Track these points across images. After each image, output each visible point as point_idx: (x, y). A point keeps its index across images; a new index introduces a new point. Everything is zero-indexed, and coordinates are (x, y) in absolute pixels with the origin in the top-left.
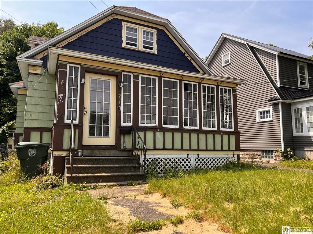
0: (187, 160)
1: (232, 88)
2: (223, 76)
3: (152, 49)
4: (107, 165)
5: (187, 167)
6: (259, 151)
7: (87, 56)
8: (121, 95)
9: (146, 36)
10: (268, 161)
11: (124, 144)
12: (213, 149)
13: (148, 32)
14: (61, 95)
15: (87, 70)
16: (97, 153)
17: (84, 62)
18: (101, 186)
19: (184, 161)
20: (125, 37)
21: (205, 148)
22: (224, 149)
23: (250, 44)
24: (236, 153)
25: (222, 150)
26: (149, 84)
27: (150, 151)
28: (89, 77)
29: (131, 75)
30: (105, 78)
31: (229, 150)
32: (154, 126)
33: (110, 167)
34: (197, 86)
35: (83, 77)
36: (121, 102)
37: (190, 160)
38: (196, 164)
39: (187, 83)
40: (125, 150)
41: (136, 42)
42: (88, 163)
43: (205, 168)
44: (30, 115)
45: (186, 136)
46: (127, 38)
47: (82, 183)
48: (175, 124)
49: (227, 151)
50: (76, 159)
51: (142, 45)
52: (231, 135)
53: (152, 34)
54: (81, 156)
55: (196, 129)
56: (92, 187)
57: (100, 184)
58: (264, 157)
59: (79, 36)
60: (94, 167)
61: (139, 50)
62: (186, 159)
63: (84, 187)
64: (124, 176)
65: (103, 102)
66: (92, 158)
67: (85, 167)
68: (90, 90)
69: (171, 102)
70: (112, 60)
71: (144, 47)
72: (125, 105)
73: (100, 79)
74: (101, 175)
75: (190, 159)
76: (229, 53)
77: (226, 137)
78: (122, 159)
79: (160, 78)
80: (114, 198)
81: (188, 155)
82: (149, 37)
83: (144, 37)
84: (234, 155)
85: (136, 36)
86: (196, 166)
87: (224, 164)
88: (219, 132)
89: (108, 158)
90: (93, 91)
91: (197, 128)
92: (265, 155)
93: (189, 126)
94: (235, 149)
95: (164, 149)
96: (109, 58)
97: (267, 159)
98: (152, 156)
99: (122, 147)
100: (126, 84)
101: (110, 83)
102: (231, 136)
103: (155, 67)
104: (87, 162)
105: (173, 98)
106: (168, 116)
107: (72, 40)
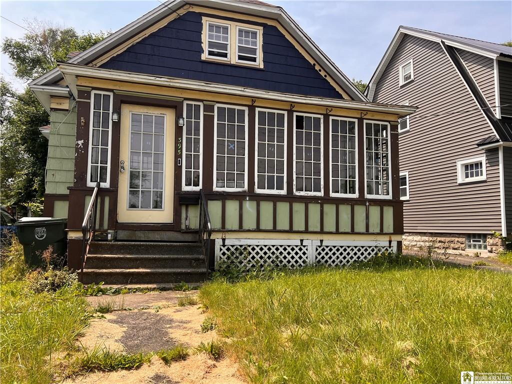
0: (300, 249)
1: (389, 122)
2: (398, 104)
3: (254, 60)
4: (150, 256)
5: (300, 262)
6: (461, 236)
7: (120, 76)
8: (182, 139)
9: (243, 38)
10: (477, 253)
11: (187, 222)
12: (349, 230)
13: (247, 32)
14: (80, 142)
15: (123, 100)
16: (141, 235)
17: (119, 87)
18: (129, 289)
19: (295, 251)
20: (207, 43)
21: (334, 230)
22: (371, 231)
23: (448, 43)
24: (396, 238)
25: (367, 233)
26: (232, 119)
27: (232, 233)
28: (128, 112)
29: (200, 106)
30: (154, 112)
31: (381, 233)
32: (239, 192)
33: (155, 259)
34: (322, 121)
35: (117, 111)
36: (181, 151)
37: (307, 250)
38: (317, 256)
39: (303, 116)
40: (188, 231)
41: (227, 51)
42: (122, 251)
43: (335, 263)
44: (53, 175)
45: (299, 208)
46: (211, 45)
47: (97, 284)
48: (280, 187)
49: (378, 234)
50: (101, 244)
51: (237, 54)
52: (385, 206)
53: (254, 34)
54: (111, 241)
55: (318, 197)
56: (113, 290)
57: (129, 286)
58: (471, 247)
59: (129, 46)
60: (128, 259)
61: (232, 63)
62: (299, 247)
63: (100, 290)
64: (175, 273)
65: (141, 151)
66: (128, 243)
67: (112, 258)
68: (130, 132)
69: (273, 150)
70: (163, 81)
71: (240, 58)
72: (190, 156)
73: (146, 114)
74: (135, 272)
75: (306, 248)
76: (411, 61)
77: (375, 211)
78: (180, 246)
79: (252, 109)
80: (125, 310)
81: (302, 241)
82: (250, 39)
83: (240, 41)
84: (390, 242)
85: (226, 39)
86: (317, 260)
87: (372, 257)
88: (361, 201)
89: (155, 243)
90: (135, 134)
91: (321, 194)
92: (472, 243)
93: (305, 191)
94: (392, 232)
95: (258, 230)
96: (158, 77)
97: (475, 250)
98: (235, 242)
99: (183, 227)
100: (192, 121)
101: (164, 119)
102: (385, 208)
103: (240, 89)
104: (119, 249)
105: (276, 143)
106: (266, 174)
107: (119, 53)
